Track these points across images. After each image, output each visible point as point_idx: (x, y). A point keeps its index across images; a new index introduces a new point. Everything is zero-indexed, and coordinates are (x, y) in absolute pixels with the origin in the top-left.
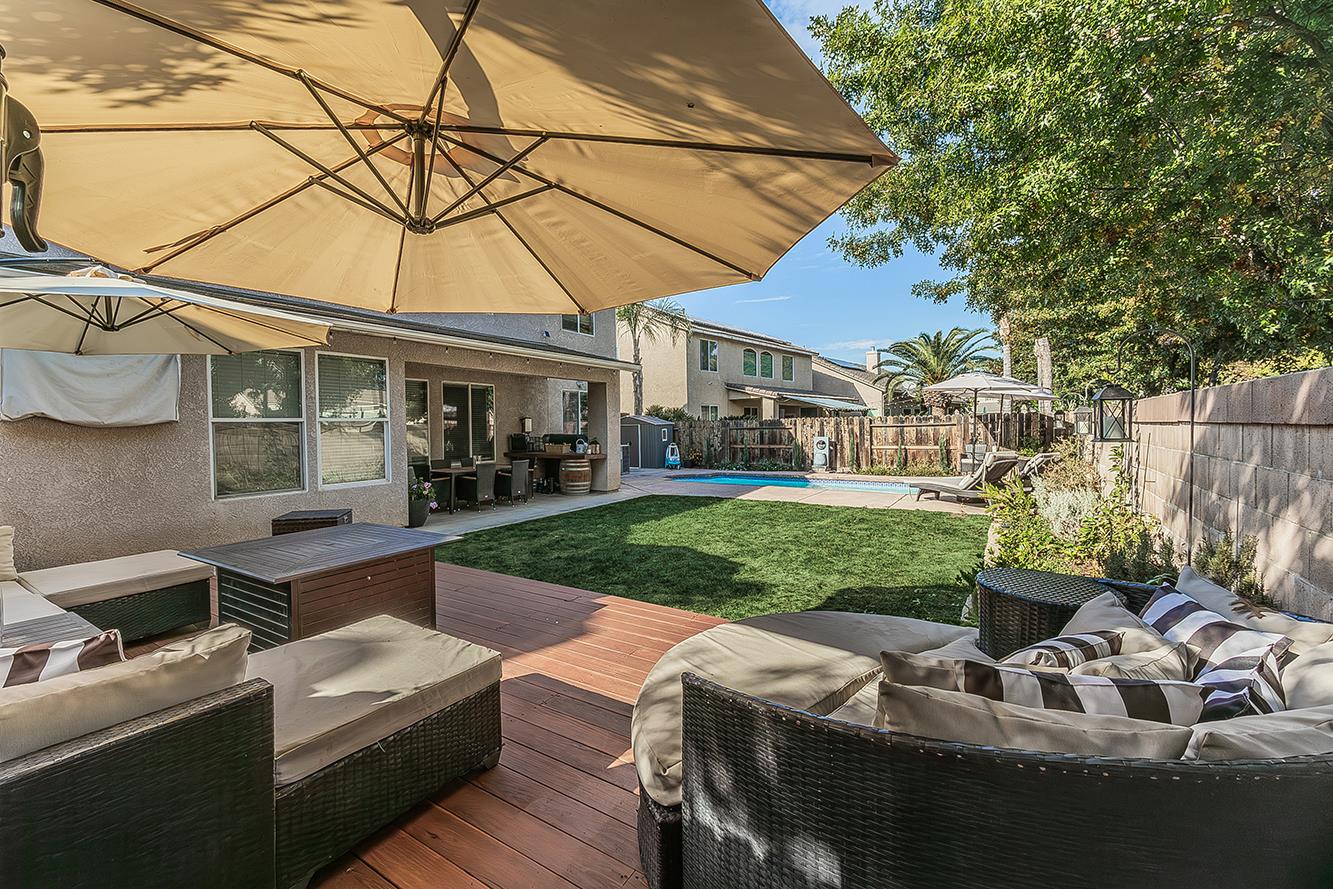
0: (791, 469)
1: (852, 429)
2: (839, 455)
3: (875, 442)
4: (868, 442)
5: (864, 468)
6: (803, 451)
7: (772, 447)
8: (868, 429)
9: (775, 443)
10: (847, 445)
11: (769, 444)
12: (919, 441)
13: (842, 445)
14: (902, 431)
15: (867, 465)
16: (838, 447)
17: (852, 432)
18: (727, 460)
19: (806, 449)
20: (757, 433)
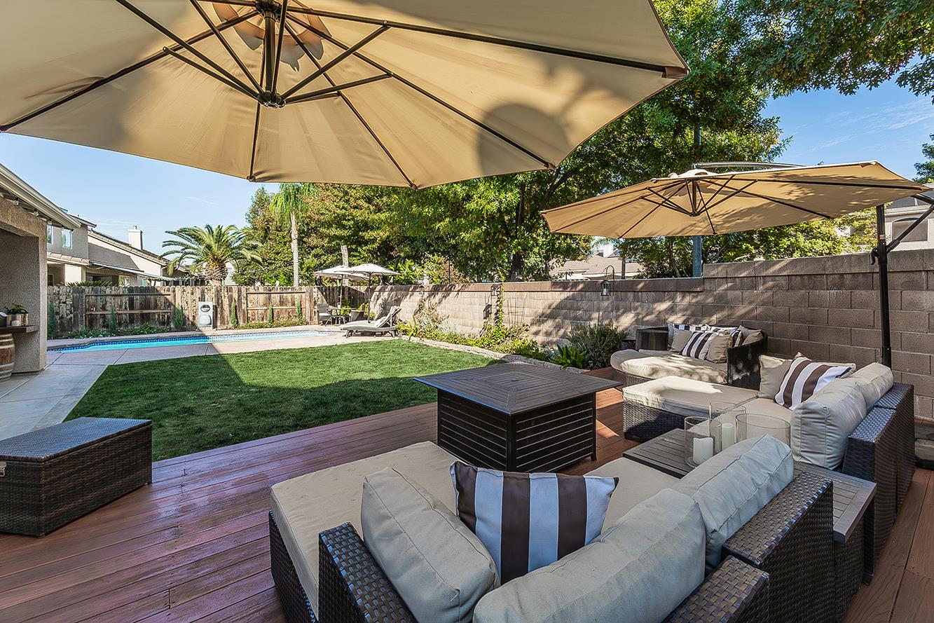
0: (171, 331)
1: (231, 296)
2: (219, 316)
3: (250, 305)
4: (245, 305)
5: (241, 323)
6: (183, 315)
7: (145, 311)
8: (245, 295)
9: (149, 308)
10: (226, 307)
11: (142, 309)
12: (282, 303)
13: (222, 308)
14: (270, 297)
15: (244, 322)
16: (219, 309)
17: (231, 299)
18: (81, 328)
19: (186, 313)
20: (125, 299)
